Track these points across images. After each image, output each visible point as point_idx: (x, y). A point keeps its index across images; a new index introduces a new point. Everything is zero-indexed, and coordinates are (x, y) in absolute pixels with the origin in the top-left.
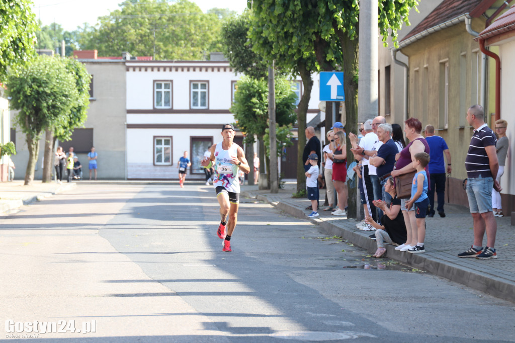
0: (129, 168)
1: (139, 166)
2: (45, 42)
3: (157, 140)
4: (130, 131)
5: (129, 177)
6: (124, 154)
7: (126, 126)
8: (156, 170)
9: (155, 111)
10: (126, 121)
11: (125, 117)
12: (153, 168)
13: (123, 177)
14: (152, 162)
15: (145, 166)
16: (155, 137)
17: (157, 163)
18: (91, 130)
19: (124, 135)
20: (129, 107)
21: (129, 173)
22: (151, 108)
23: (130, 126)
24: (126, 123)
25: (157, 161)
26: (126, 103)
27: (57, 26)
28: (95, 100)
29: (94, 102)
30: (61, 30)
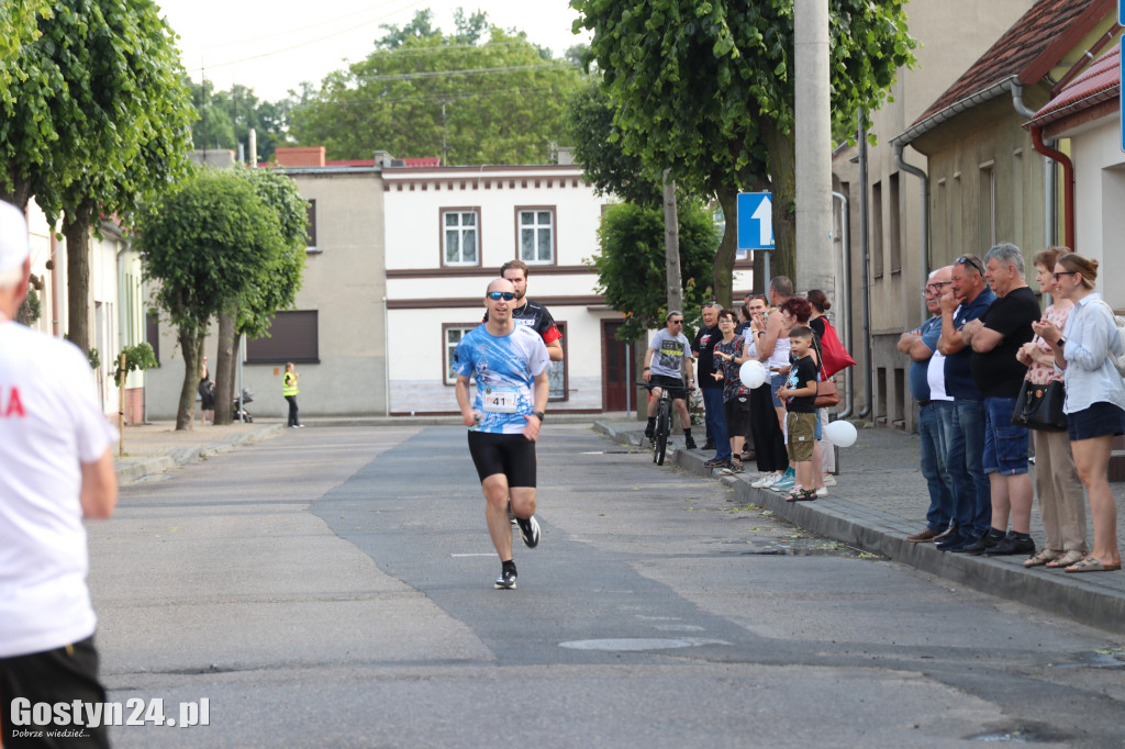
0: (392, 392)
1: (415, 387)
2: (218, 126)
3: (452, 330)
4: (392, 314)
5: (394, 410)
6: (382, 363)
7: (385, 305)
8: (449, 394)
9: (444, 272)
10: (385, 294)
11: (384, 285)
12: (442, 390)
13: (380, 409)
14: (440, 377)
15: (427, 387)
16: (445, 326)
17: (449, 381)
18: (315, 313)
19: (383, 322)
20: (391, 265)
21: (393, 402)
22: (436, 265)
23: (394, 305)
24: (384, 299)
26: (384, 257)
27: (245, 92)
28: (319, 253)
29: (318, 257)
30: (253, 100)
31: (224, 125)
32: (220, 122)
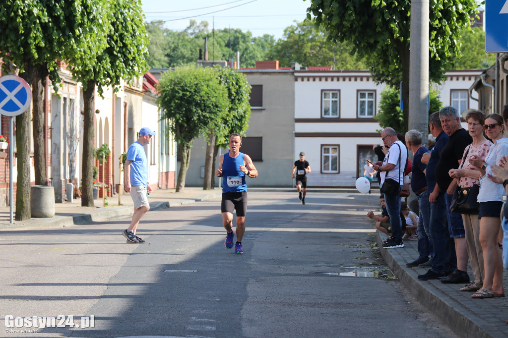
3: (325, 148)
4: (298, 140)
6: (291, 163)
7: (294, 135)
8: (323, 178)
9: (322, 120)
10: (294, 130)
11: (294, 126)
12: (320, 176)
13: (291, 184)
14: (319, 170)
15: (313, 174)
16: (322, 145)
17: (324, 171)
18: (261, 138)
19: (293, 144)
20: (297, 116)
22: (319, 117)
23: (298, 135)
24: (294, 132)
25: (325, 170)
26: (294, 113)
27: (270, 38)
28: (264, 109)
29: (263, 112)
30: (272, 41)
31: (256, 52)
32: (255, 51)
